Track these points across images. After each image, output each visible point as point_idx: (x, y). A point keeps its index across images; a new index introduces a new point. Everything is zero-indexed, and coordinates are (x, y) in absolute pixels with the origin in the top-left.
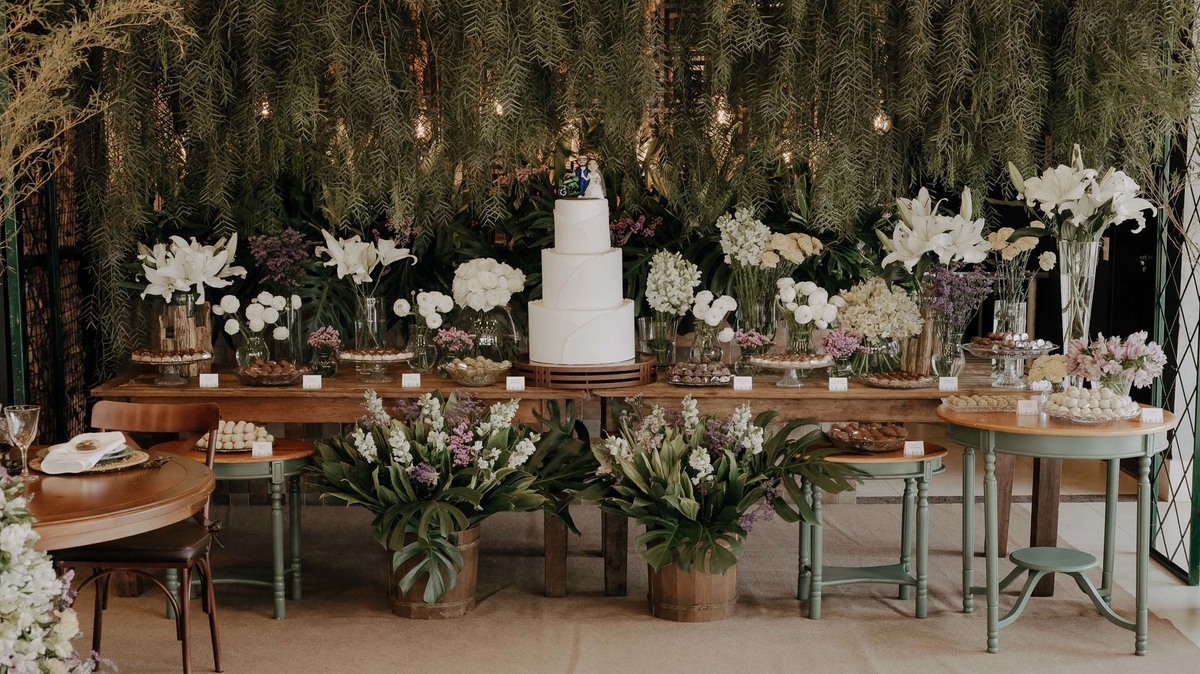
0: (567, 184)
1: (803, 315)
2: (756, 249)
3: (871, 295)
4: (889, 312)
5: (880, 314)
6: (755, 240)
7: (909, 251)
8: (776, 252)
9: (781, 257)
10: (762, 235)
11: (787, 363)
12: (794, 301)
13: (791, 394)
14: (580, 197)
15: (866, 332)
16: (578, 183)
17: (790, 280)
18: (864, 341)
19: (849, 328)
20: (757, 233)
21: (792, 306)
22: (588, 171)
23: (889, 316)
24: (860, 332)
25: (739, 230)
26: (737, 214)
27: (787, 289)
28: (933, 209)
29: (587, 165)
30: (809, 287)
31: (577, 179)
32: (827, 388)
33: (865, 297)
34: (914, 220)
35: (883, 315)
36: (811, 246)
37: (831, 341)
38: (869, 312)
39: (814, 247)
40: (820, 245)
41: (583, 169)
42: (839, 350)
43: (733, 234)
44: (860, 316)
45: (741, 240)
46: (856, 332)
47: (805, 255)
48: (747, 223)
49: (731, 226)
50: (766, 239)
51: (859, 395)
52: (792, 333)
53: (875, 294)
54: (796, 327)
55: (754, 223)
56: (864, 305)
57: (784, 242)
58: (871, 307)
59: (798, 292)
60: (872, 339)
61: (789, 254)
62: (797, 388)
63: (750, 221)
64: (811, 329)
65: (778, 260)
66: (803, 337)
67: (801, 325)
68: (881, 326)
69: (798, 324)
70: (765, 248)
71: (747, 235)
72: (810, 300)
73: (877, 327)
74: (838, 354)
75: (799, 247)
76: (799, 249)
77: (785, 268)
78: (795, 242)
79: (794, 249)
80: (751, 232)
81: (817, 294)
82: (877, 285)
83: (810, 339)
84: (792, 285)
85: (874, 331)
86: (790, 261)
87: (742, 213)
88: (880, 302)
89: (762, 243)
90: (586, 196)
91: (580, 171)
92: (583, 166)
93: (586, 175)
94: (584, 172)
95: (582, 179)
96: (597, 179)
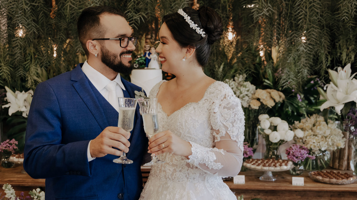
0: (138, 61)
1: (275, 137)
2: (247, 98)
3: (314, 125)
4: (326, 135)
5: (320, 136)
6: (246, 93)
7: (337, 100)
8: (258, 99)
9: (262, 103)
10: (250, 90)
11: (266, 168)
12: (269, 128)
13: (268, 186)
14: (146, 68)
15: (312, 147)
16: (145, 60)
17: (266, 116)
18: (310, 151)
19: (301, 144)
20: (247, 89)
21: (268, 132)
22: (150, 54)
23: (326, 137)
24: (308, 147)
25: (237, 88)
26: (236, 78)
27: (265, 121)
28: (351, 76)
29: (150, 50)
30: (277, 121)
31: (144, 58)
32: (291, 183)
33: (311, 126)
34: (339, 82)
35: (322, 137)
36: (278, 96)
37: (291, 152)
38: (314, 135)
39: (280, 97)
40: (283, 96)
41: (148, 52)
42: (297, 158)
44: (308, 137)
45: (238, 93)
46: (306, 147)
47: (275, 101)
48: (242, 83)
49: (232, 85)
50: (252, 92)
51: (312, 189)
52: (268, 147)
53: (317, 124)
54: (270, 143)
55: (245, 83)
56: (310, 131)
57: (262, 94)
58: (314, 132)
59: (271, 123)
60: (316, 151)
61: (266, 101)
62: (272, 182)
63: (243, 82)
64: (278, 144)
65: (259, 104)
66: (274, 149)
67: (273, 143)
68: (321, 143)
69: (272, 143)
70: (252, 97)
71: (241, 90)
72: (278, 128)
73: (319, 144)
74: (296, 161)
75: (271, 97)
76: (271, 99)
77: (264, 109)
78: (269, 94)
79: (269, 98)
80: (244, 89)
81: (282, 124)
82: (318, 119)
83: (278, 150)
84: (267, 119)
85: (317, 146)
86: (266, 105)
87: (239, 78)
88: (320, 129)
89: (250, 95)
90: (149, 68)
91: (145, 54)
92: (147, 51)
93: (149, 56)
94: (148, 54)
95: (147, 58)
96: (155, 57)
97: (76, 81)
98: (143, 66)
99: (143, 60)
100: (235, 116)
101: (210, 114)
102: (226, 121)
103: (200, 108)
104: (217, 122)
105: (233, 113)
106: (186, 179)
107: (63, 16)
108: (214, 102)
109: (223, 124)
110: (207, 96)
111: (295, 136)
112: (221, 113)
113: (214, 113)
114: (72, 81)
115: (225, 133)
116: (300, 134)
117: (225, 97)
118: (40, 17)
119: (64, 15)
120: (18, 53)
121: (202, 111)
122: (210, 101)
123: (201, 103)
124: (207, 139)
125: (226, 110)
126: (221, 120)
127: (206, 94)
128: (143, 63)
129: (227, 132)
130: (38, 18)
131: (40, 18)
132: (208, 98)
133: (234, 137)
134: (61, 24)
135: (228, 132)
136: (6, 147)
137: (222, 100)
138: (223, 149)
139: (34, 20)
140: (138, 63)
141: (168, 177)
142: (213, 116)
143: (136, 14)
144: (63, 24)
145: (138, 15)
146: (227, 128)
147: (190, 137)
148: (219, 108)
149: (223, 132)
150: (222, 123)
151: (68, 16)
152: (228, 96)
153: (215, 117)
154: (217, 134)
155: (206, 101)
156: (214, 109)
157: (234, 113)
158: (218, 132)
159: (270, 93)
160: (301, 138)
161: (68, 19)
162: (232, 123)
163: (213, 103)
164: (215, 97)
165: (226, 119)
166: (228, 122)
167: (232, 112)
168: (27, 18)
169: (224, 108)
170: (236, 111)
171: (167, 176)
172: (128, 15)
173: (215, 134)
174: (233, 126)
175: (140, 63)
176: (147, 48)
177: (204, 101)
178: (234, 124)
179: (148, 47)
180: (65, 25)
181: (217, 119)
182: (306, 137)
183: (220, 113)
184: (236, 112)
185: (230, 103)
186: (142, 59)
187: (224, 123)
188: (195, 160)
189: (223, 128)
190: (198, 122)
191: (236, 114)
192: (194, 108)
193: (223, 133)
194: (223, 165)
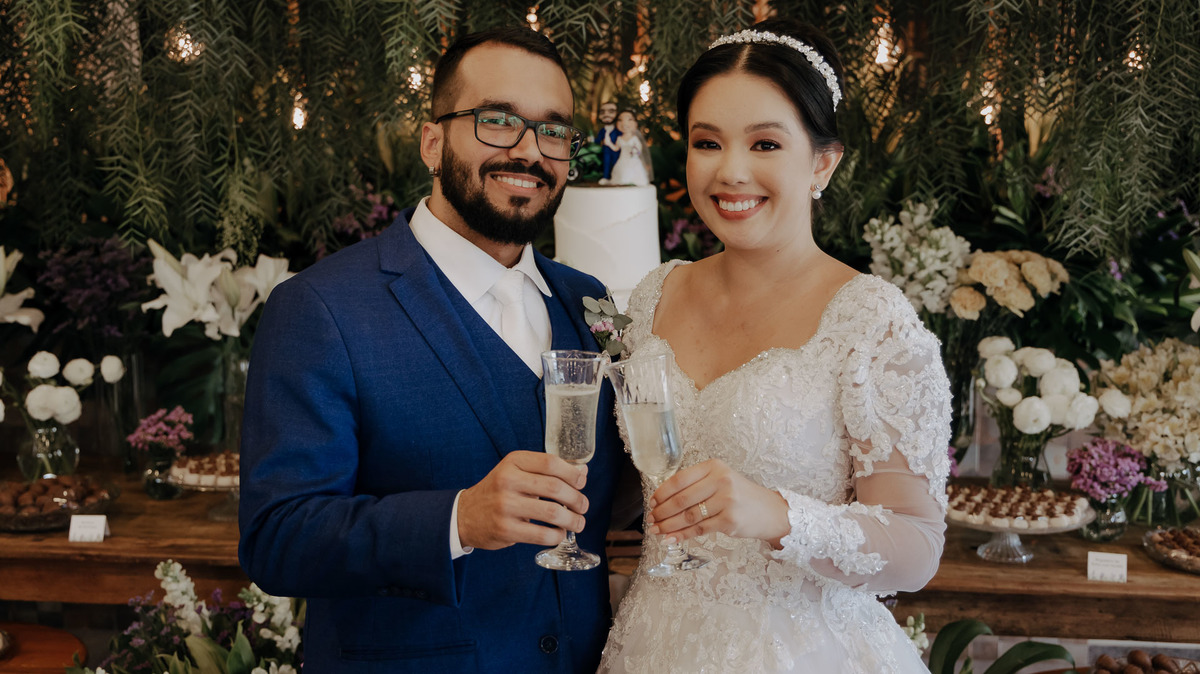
1: (1033, 416)
2: (939, 284)
3: (1167, 377)
5: (1187, 415)
6: (939, 266)
8: (979, 288)
9: (990, 301)
10: (951, 258)
11: (1001, 523)
12: (1015, 385)
13: (1006, 581)
14: (603, 181)
15: (1158, 450)
16: (600, 155)
17: (1005, 343)
18: (1149, 463)
19: (1121, 438)
20: (942, 253)
21: (1010, 397)
22: (615, 135)
24: (1146, 448)
25: (907, 248)
26: (904, 215)
27: (1000, 362)
29: (615, 121)
30: (1042, 361)
31: (596, 149)
32: (1082, 569)
33: (1155, 378)
35: (1194, 417)
36: (1045, 275)
37: (1087, 467)
38: (1164, 411)
39: (1054, 276)
40: (1063, 275)
41: (609, 129)
42: (1105, 485)
43: (897, 254)
44: (1145, 417)
45: (910, 266)
46: (1135, 448)
47: (1034, 291)
48: (923, 232)
49: (892, 239)
50: (960, 263)
51: (1153, 593)
52: (1008, 445)
53: (1177, 374)
54: (1015, 434)
55: (936, 233)
56: (1153, 396)
57: (994, 269)
58: (1168, 400)
59: (1021, 367)
60: (1169, 462)
61: (1004, 294)
62: (1021, 565)
63: (930, 230)
64: (1043, 437)
65: (982, 304)
66: (1027, 453)
67: (1026, 434)
68: (1188, 439)
69: (1020, 433)
70: (958, 280)
71: (923, 256)
72: (1043, 386)
73: (1180, 441)
74: (1103, 495)
75: (1023, 280)
76: (1023, 284)
77: (995, 319)
78: (1016, 268)
79: (1014, 283)
80: (932, 252)
81: (1057, 373)
82: (1182, 357)
83: (1040, 456)
84: (1008, 354)
85: (1173, 447)
86: (1006, 308)
87: (914, 214)
88: (1188, 393)
89: (951, 272)
90: (613, 181)
91: (602, 133)
92: (608, 124)
93: (614, 141)
94: (611, 135)
95: (606, 148)
96: (634, 147)
97: (398, 275)
98: (594, 173)
99: (594, 156)
100: (923, 394)
101: (842, 388)
102: (893, 411)
103: (807, 370)
104: (865, 417)
105: (917, 383)
106: (760, 597)
107: (332, 14)
108: (853, 350)
109: (884, 422)
110: (827, 327)
111: (1101, 412)
112: (878, 387)
113: (856, 385)
114: (386, 272)
115: (891, 450)
116: (1118, 404)
117: (890, 333)
118: (256, 18)
119: (334, 12)
120: (191, 143)
121: (813, 378)
122: (840, 346)
123: (809, 349)
124: (828, 470)
125: (893, 374)
126: (877, 409)
127: (825, 320)
128: (595, 164)
129: (895, 448)
130: (249, 22)
131: (260, 22)
132: (833, 336)
133: (920, 462)
134: (325, 40)
135: (900, 447)
136: (156, 435)
137: (880, 343)
138: (880, 506)
139: (238, 32)
140: (577, 167)
141: (702, 588)
142: (850, 396)
143: (575, 8)
144: (331, 41)
145: (580, 13)
146: (894, 433)
147: (775, 465)
148: (871, 368)
149: (884, 446)
150: (880, 418)
151: (347, 16)
152: (901, 328)
153: (856, 398)
154: (865, 452)
155: (827, 343)
156: (853, 372)
157: (920, 386)
158: (867, 446)
159: (1019, 266)
160: (1120, 420)
161: (347, 28)
162: (915, 417)
163: (849, 354)
164: (855, 331)
165: (893, 406)
166: (900, 413)
167: (913, 382)
168: (216, 24)
169: (888, 367)
170: (925, 378)
171: (698, 585)
172: (549, 11)
173: (855, 451)
174: (918, 428)
175: (585, 164)
176: (607, 113)
177: (819, 346)
178: (921, 422)
179: (612, 111)
180: (336, 44)
181: (863, 405)
182: (1139, 417)
183: (875, 384)
184: (927, 382)
185: (906, 351)
186: (592, 153)
187: (888, 419)
188: (802, 550)
189: (885, 436)
190: (802, 417)
191: (925, 387)
192: (788, 370)
193: (882, 451)
194: (887, 559)
